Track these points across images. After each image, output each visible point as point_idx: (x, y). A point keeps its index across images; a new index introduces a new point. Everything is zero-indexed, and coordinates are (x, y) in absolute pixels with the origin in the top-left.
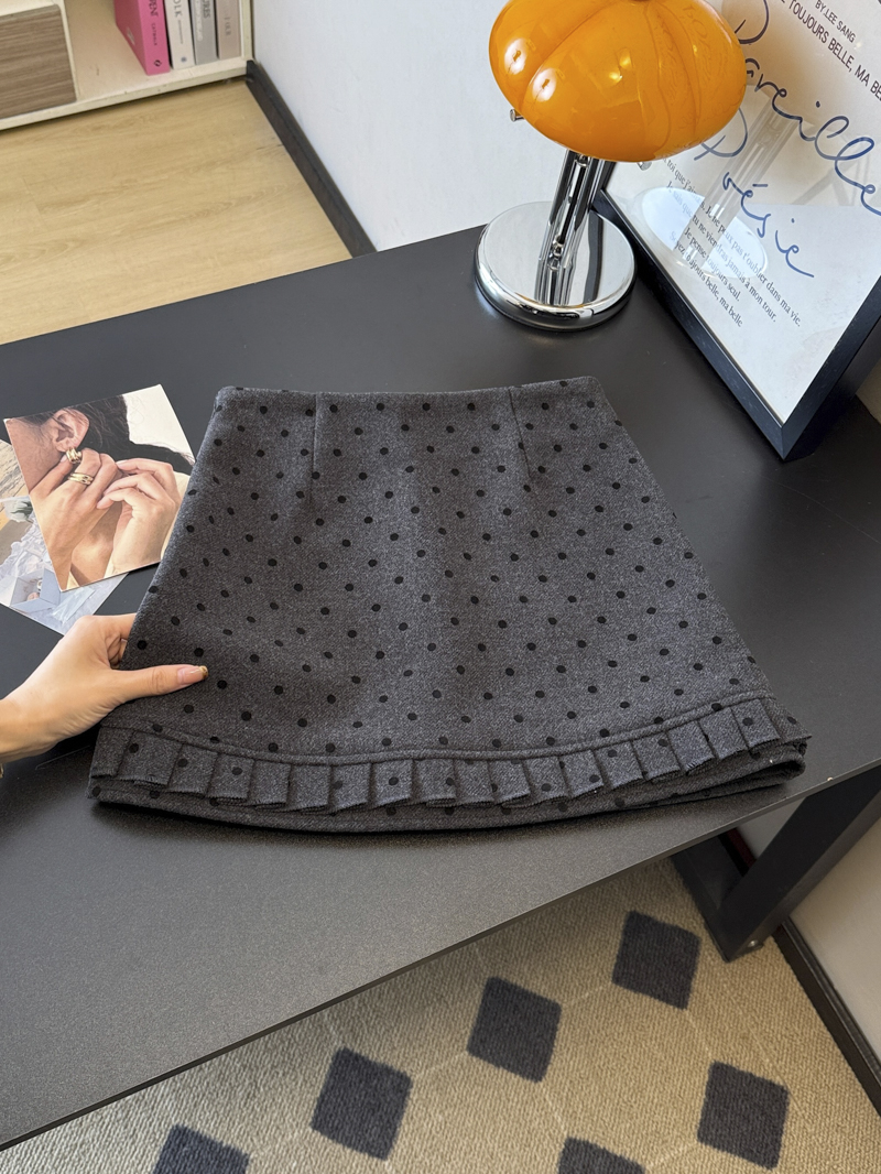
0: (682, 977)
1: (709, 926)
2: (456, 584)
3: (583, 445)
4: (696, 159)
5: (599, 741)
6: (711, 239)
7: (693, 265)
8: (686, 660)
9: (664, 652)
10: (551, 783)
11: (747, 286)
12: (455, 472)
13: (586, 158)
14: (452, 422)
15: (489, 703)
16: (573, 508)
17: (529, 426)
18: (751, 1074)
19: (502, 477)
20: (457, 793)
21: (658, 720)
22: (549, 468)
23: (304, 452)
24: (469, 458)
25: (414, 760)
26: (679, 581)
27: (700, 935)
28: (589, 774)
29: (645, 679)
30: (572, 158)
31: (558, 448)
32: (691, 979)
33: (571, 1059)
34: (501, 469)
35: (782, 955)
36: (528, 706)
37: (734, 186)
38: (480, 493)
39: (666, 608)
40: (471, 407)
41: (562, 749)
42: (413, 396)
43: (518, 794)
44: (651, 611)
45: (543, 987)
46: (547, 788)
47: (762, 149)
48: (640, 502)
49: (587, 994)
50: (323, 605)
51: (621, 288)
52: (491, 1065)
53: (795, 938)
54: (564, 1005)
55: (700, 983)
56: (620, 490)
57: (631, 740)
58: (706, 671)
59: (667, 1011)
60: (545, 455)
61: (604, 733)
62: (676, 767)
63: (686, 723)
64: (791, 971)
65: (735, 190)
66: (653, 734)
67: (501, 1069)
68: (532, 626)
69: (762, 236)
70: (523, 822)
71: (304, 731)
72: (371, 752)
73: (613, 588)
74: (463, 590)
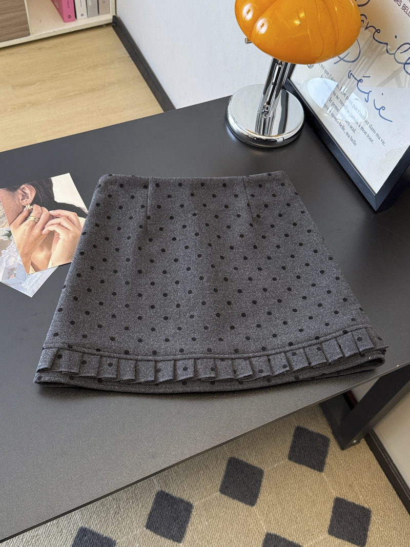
0: (321, 457)
1: (334, 433)
2: (217, 271)
3: (278, 204)
4: (335, 63)
5: (288, 348)
6: (342, 103)
7: (333, 115)
8: (331, 309)
9: (320, 305)
10: (264, 369)
11: (359, 126)
12: (217, 217)
13: (282, 63)
14: (215, 192)
15: (233, 331)
16: (274, 235)
17: (253, 196)
18: (354, 503)
19: (239, 220)
20: (216, 374)
21: (317, 338)
22: (262, 215)
23: (143, 207)
24: (223, 210)
25: (195, 359)
26: (327, 271)
27: (330, 437)
28: (283, 364)
29: (311, 318)
30: (275, 62)
31: (266, 206)
32: (325, 458)
33: (268, 495)
34: (239, 216)
35: (368, 448)
36: (253, 332)
37: (353, 76)
38: (229, 227)
39: (320, 283)
40: (224, 185)
41: (270, 352)
42: (196, 179)
43: (247, 375)
44: (314, 285)
45: (255, 461)
46: (261, 371)
47: (367, 59)
48: (306, 232)
49: (276, 465)
50: (152, 281)
51: (297, 127)
52: (231, 498)
53: (375, 439)
54: (265, 470)
55: (330, 460)
56: (297, 226)
57: (303, 348)
58: (340, 315)
59: (313, 473)
60: (260, 209)
61: (291, 344)
62: (325, 361)
63: (330, 339)
64: (373, 455)
65: (353, 78)
66: (314, 345)
67: (235, 500)
68: (255, 292)
69: (367, 102)
70: (249, 388)
71: (141, 344)
72: (174, 355)
73: (295, 274)
74: (220, 274)
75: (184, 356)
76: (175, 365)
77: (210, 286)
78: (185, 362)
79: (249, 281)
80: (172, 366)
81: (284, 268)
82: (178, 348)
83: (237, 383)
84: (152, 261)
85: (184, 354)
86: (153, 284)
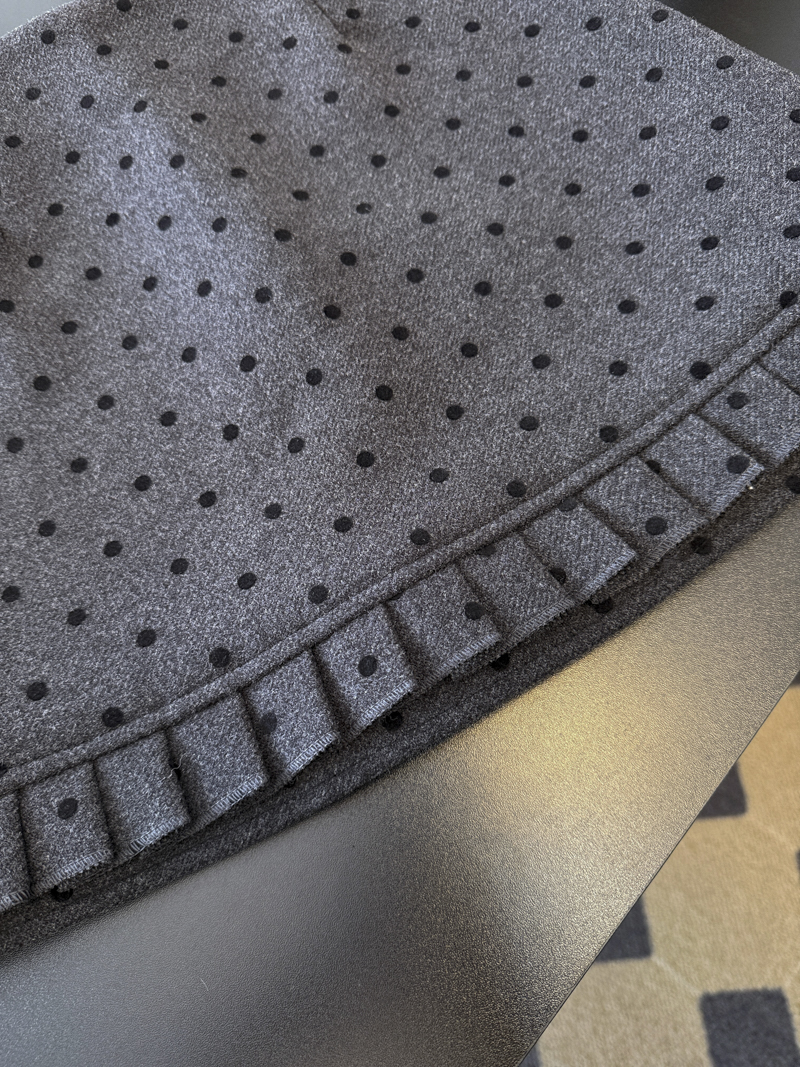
2: (305, 247)
10: (661, 512)
15: (462, 423)
16: (431, 47)
22: (363, 6)
25: (385, 603)
34: (290, 43)
39: (669, 115)
46: (658, 526)
68: (465, 253)
71: (155, 651)
72: (299, 628)
73: (563, 130)
74: (321, 251)
75: (339, 614)
76: (320, 668)
77: (305, 307)
78: (351, 634)
79: (427, 229)
80: (314, 681)
81: (517, 131)
82: (302, 592)
83: (593, 616)
84: (69, 328)
85: (335, 604)
86: (106, 402)
